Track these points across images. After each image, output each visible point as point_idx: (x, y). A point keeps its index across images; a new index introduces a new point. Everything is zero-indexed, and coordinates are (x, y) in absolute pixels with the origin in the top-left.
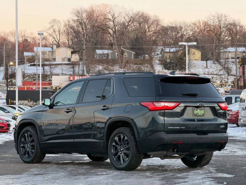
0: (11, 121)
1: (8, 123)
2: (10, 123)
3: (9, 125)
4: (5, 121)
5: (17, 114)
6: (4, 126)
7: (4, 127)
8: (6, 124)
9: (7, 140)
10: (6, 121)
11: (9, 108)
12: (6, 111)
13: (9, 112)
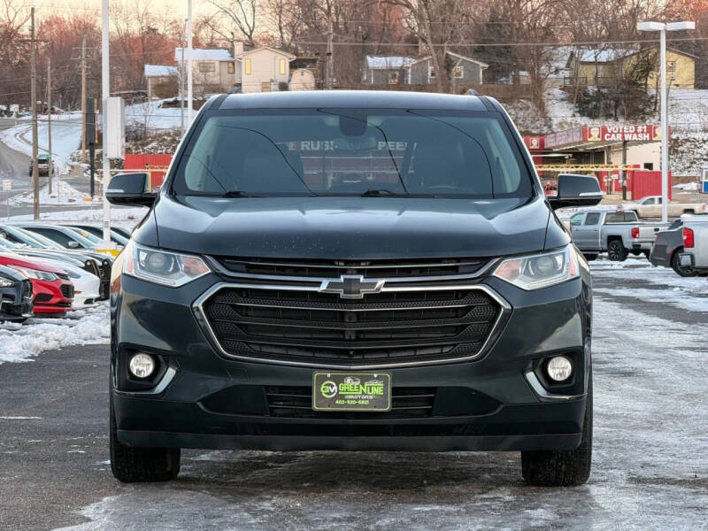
0: (78, 277)
1: (64, 282)
2: (72, 281)
3: (68, 291)
4: (54, 277)
5: (105, 251)
6: (52, 293)
7: (52, 296)
8: (58, 287)
9: (52, 345)
10: (58, 274)
11: (83, 231)
12: (70, 243)
13: (80, 247)
